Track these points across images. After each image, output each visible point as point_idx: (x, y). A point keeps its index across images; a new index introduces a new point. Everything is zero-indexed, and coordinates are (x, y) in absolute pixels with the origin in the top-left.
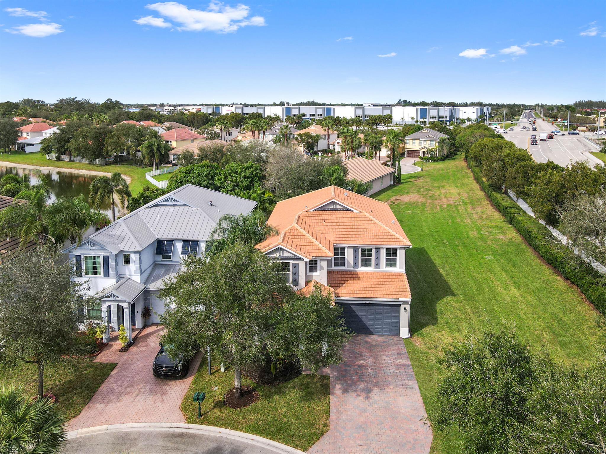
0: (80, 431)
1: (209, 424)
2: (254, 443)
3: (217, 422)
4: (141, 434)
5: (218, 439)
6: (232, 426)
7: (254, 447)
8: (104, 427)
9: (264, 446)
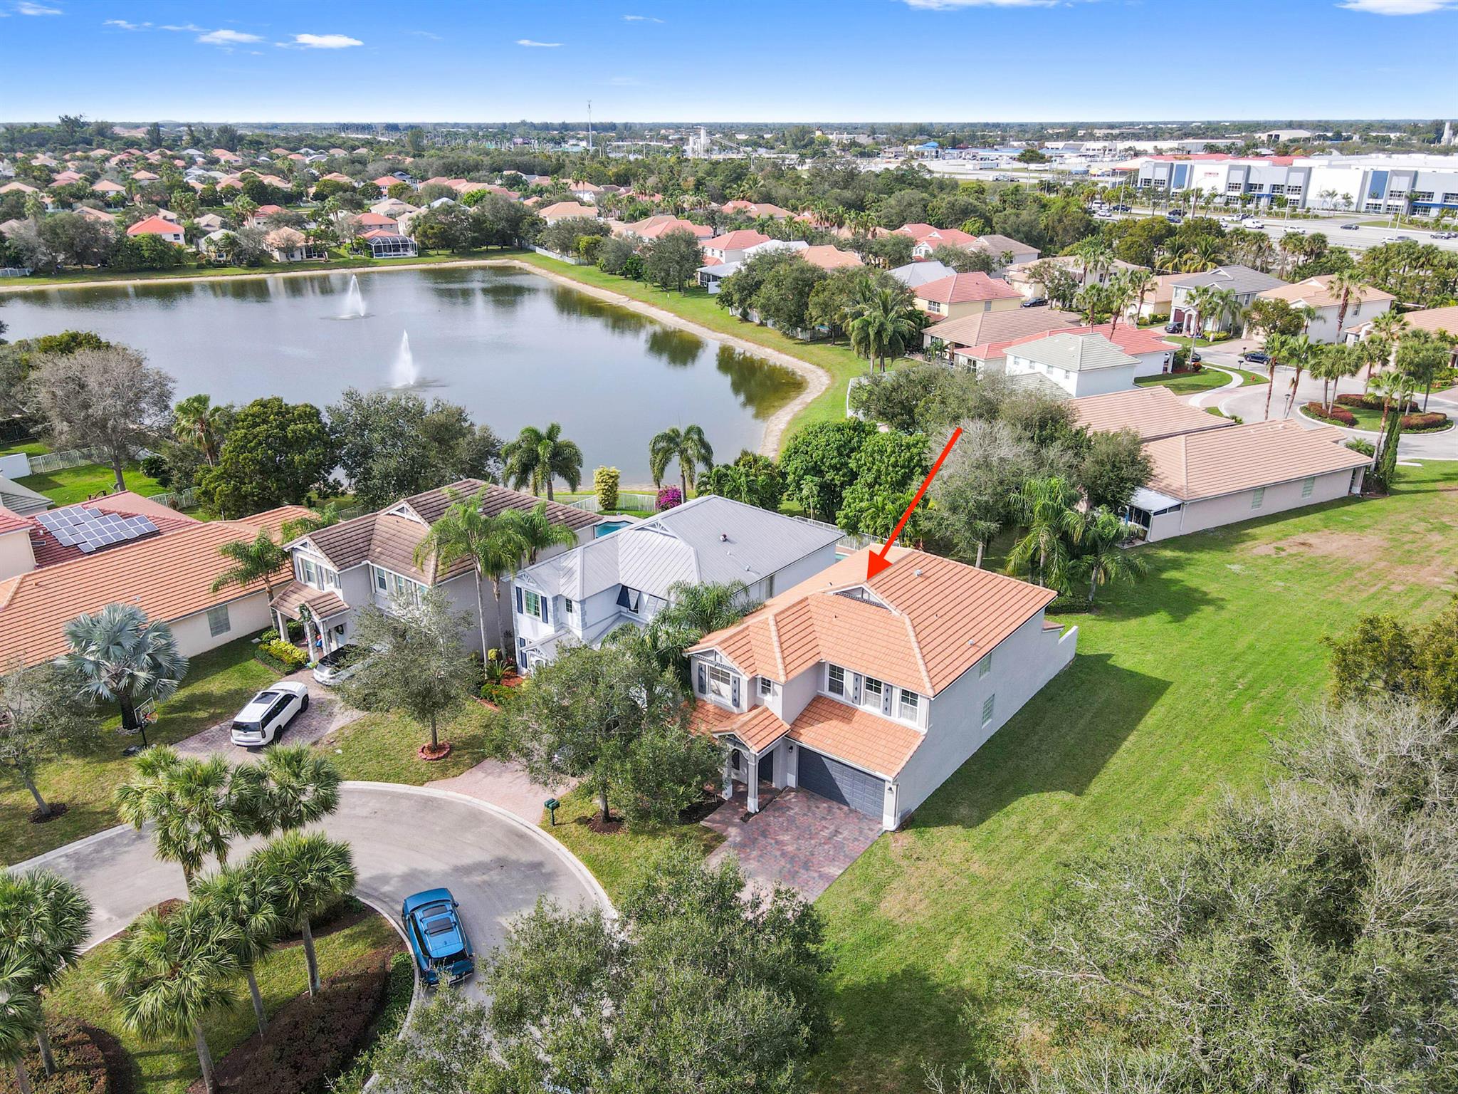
0: (450, 793)
1: (556, 837)
2: (578, 875)
3: (564, 838)
4: (492, 818)
5: (551, 855)
6: (574, 846)
7: (573, 876)
8: (469, 798)
9: (584, 882)
